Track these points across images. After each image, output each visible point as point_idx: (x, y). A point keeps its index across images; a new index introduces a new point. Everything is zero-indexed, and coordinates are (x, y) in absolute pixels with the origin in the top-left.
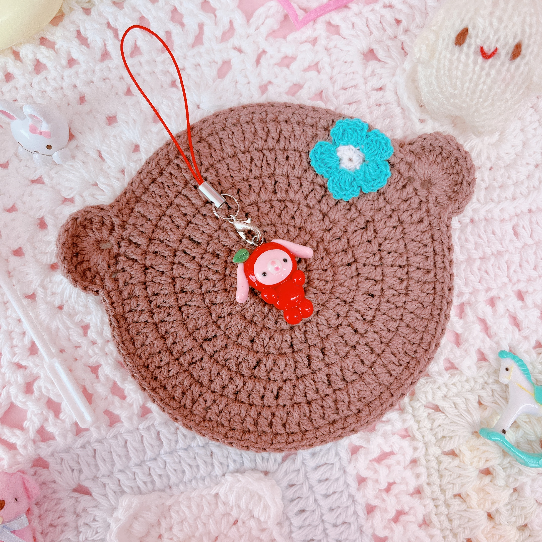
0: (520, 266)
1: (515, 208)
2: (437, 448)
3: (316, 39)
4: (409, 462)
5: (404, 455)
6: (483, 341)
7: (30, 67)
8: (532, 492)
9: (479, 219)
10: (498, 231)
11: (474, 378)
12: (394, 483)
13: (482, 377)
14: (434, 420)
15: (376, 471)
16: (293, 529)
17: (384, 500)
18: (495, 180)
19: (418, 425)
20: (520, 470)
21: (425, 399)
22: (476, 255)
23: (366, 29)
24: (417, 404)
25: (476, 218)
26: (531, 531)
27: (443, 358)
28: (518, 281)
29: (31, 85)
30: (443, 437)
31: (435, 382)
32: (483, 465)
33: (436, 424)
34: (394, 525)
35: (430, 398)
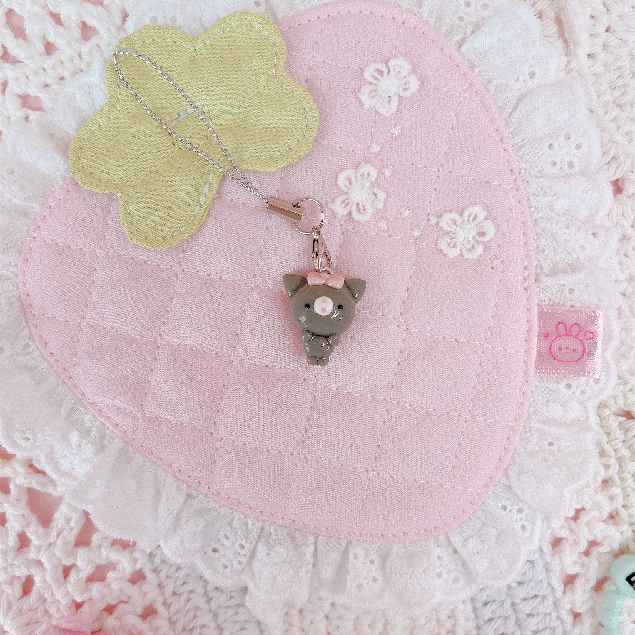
4: (600, 483)
12: (583, 509)
14: (627, 430)
17: (572, 531)
19: (608, 438)
21: (614, 405)
24: (606, 412)
29: (80, 56)
33: (630, 434)
34: (585, 560)
35: (621, 403)
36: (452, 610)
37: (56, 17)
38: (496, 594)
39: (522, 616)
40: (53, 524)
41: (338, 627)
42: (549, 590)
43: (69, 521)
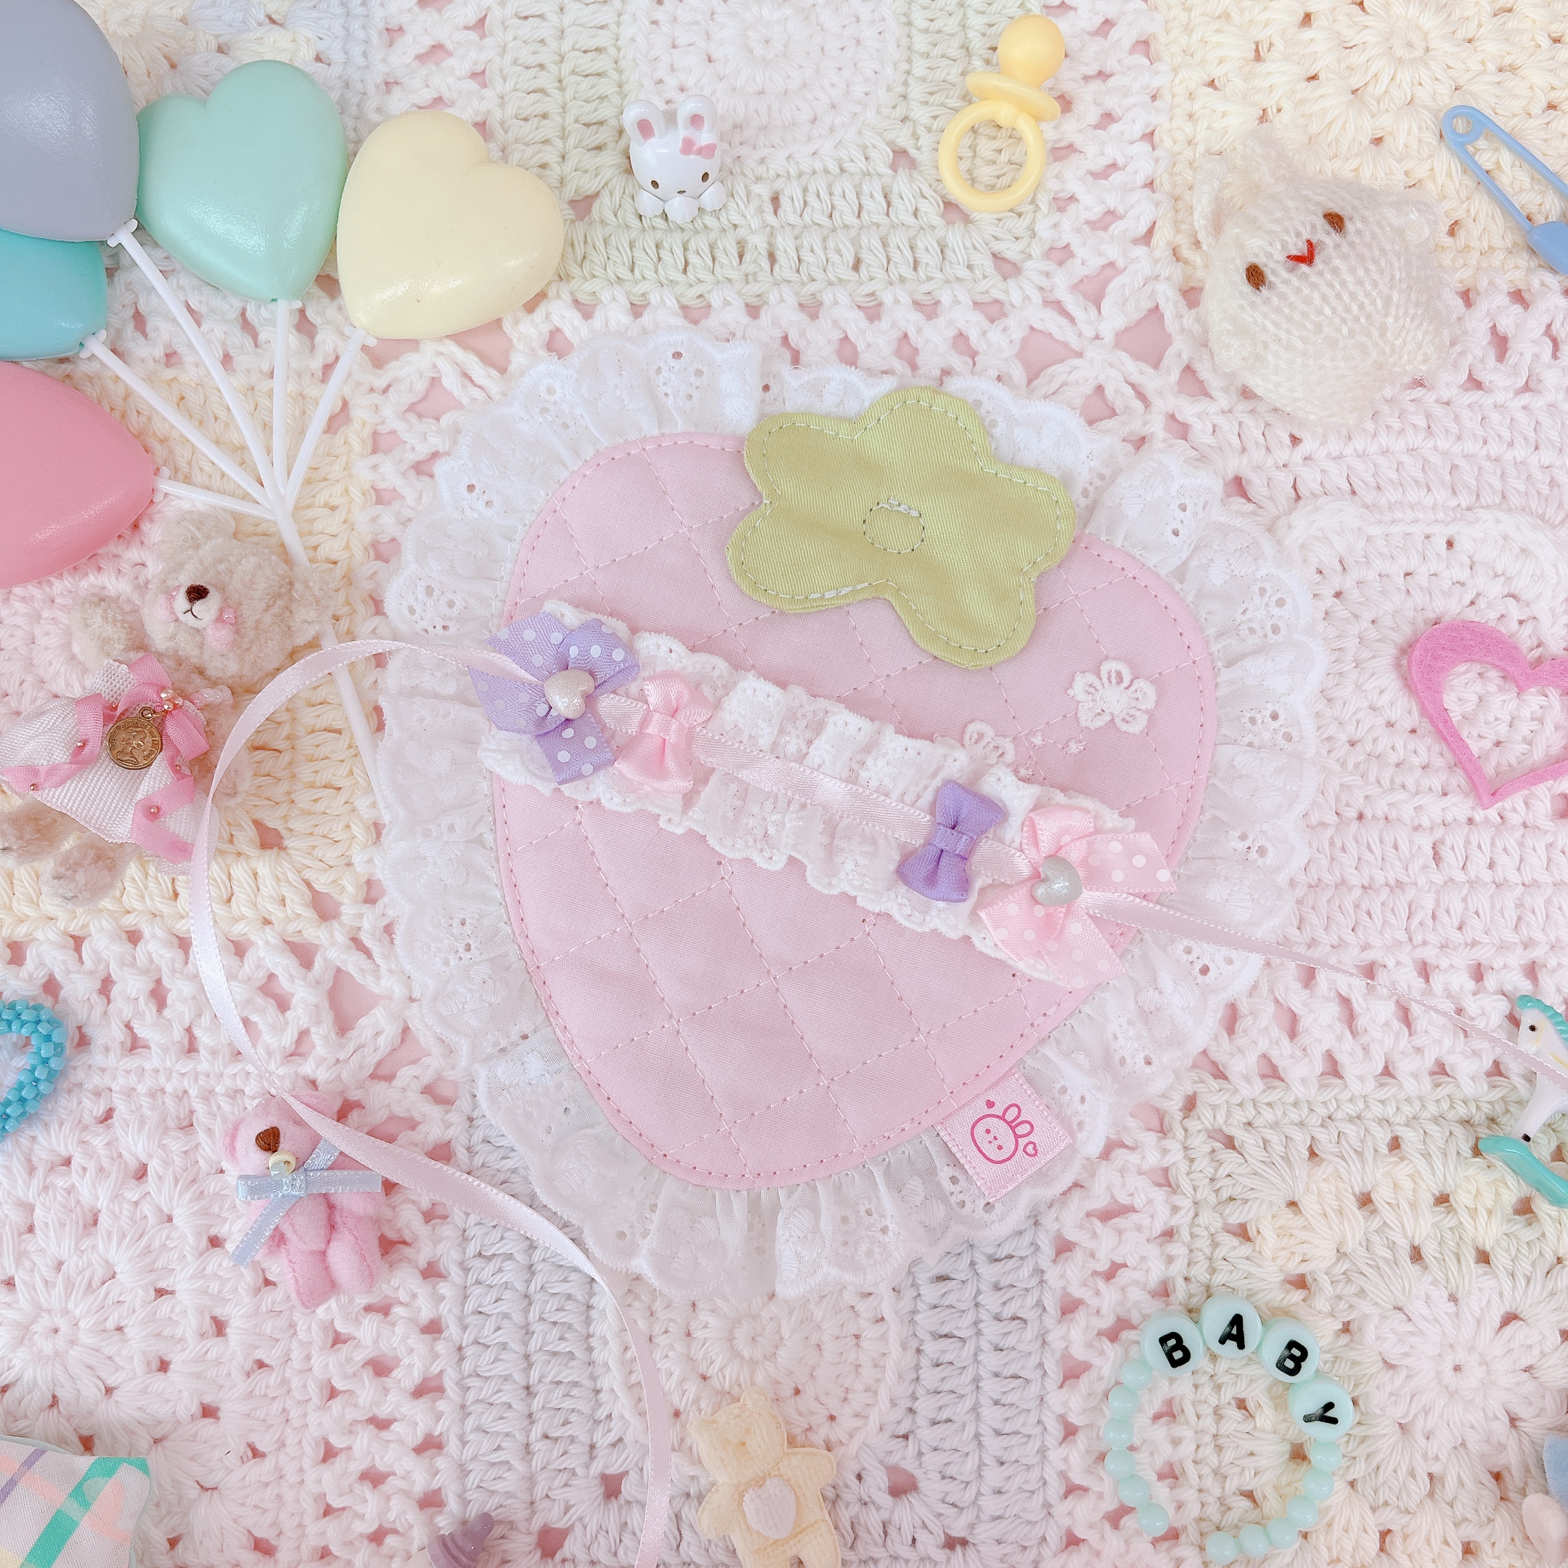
0: (1434, 917)
1: (1443, 810)
2: (1217, 1216)
3: (1143, 438)
4: (1159, 1232)
5: (1152, 1217)
6: (1340, 1039)
8: (1378, 1338)
9: (1374, 817)
10: (1404, 846)
11: (1309, 1103)
12: (1125, 1265)
13: (1324, 1103)
14: (1220, 1164)
15: (1094, 1235)
16: (921, 1306)
17: (1098, 1293)
18: (1415, 752)
20: (1362, 1291)
22: (1355, 879)
23: (1235, 440)
24: (1193, 1124)
25: (1368, 814)
26: (1362, 1414)
27: (1258, 1052)
28: (1425, 943)
30: (1232, 1199)
31: (1236, 1090)
32: (1295, 1268)
33: (1223, 1171)
34: (1106, 1344)
35: (1221, 1119)
36: (884, 1354)
38: (955, 1354)
39: (984, 1400)
40: (352, 1034)
41: (705, 1327)
42: (1039, 1373)
43: (378, 1034)
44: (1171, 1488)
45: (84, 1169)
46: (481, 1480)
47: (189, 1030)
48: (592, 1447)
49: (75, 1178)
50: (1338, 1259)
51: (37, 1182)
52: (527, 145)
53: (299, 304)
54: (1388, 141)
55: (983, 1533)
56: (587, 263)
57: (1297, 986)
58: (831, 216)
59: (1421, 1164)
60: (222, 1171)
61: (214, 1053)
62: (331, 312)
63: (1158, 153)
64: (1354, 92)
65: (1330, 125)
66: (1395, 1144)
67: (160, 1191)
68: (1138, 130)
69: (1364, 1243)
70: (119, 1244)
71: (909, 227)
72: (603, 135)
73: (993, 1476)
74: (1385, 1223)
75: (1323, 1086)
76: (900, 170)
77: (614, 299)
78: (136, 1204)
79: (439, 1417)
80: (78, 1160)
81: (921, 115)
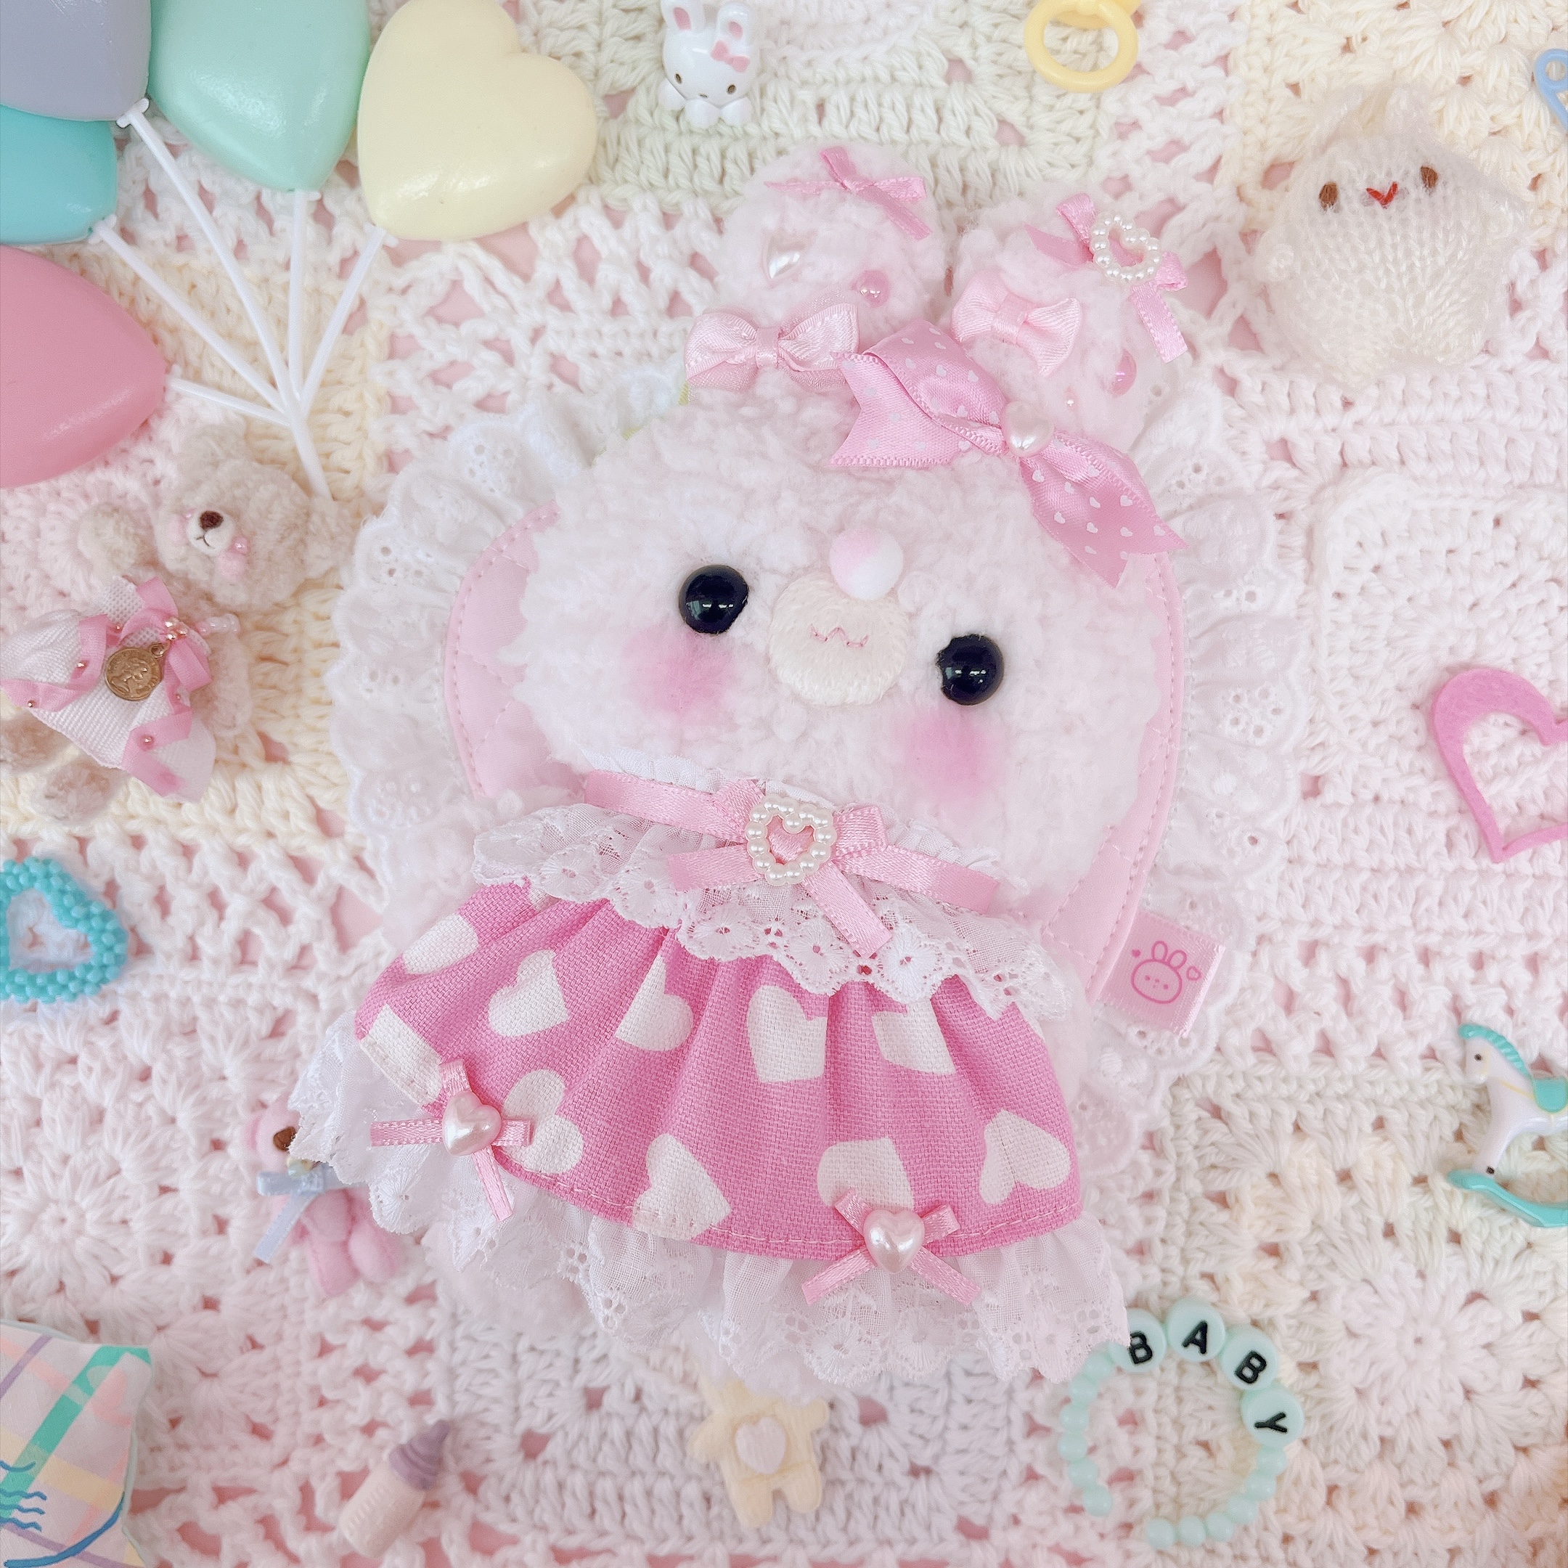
0: (1441, 904)
2: (1197, 1181)
4: (1140, 1194)
5: (1134, 1178)
6: (1335, 1019)
7: (663, 302)
8: (1344, 1307)
9: (1390, 800)
10: (1419, 832)
11: (1299, 1079)
13: (1314, 1080)
14: (1206, 1132)
19: (1176, 1133)
20: (1333, 1263)
22: (1365, 861)
23: (1285, 400)
24: (1185, 1094)
25: (1385, 796)
26: (1321, 1377)
27: (1254, 1027)
28: (1429, 930)
29: (655, 334)
30: (1213, 1167)
31: (1228, 1063)
32: (1269, 1236)
33: (1208, 1140)
35: (1210, 1089)
37: (644, 273)
40: (354, 952)
43: (378, 954)
44: (1132, 1433)
45: (90, 1069)
46: (470, 1384)
47: (191, 939)
48: (577, 1361)
49: (81, 1077)
50: (1313, 1231)
51: (43, 1079)
52: (562, 30)
53: (317, 196)
54: (1477, 81)
55: (948, 1466)
56: (619, 167)
57: (1298, 964)
58: (878, 130)
59: (1405, 1146)
60: (224, 1078)
61: (216, 962)
62: (350, 203)
63: (1233, 79)
64: (1445, 24)
65: (1416, 60)
66: (1380, 1124)
67: (162, 1094)
68: (1213, 51)
69: (1339, 1218)
70: (125, 1142)
71: (960, 147)
72: (643, 24)
73: (961, 1413)
74: (1362, 1201)
75: (1315, 1064)
76: (955, 84)
77: (645, 208)
78: (140, 1105)
79: (431, 1323)
80: (84, 1059)
81: (981, 21)
